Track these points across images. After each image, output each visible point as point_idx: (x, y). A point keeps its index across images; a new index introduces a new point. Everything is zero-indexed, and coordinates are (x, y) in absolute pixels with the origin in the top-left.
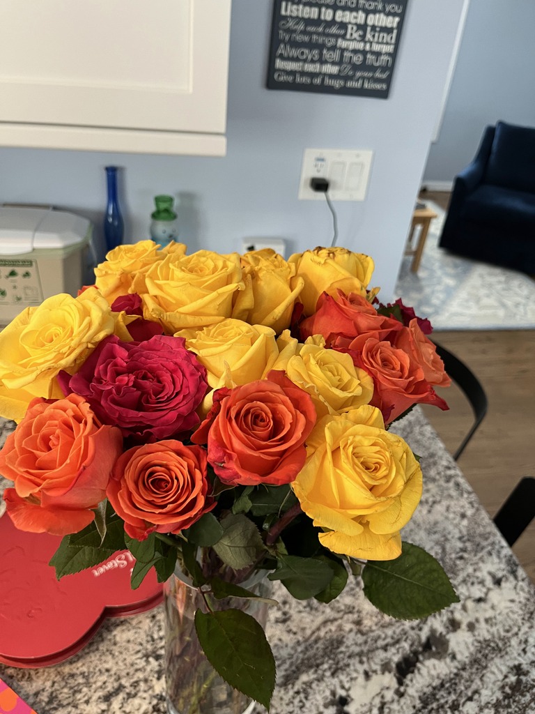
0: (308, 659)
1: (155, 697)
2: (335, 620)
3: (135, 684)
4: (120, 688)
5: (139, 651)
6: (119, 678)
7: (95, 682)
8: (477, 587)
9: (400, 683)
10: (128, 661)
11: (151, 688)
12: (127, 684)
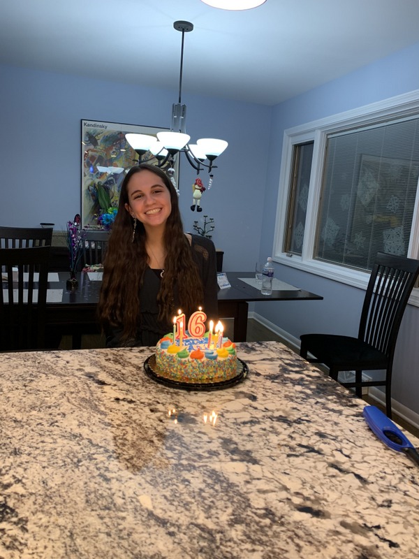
0: (91, 408)
1: (108, 460)
2: (68, 399)
3: (98, 469)
4: (101, 475)
5: (73, 471)
6: (94, 477)
7: (95, 488)
8: (59, 362)
9: (110, 385)
10: (80, 474)
11: (102, 462)
12: (98, 472)
